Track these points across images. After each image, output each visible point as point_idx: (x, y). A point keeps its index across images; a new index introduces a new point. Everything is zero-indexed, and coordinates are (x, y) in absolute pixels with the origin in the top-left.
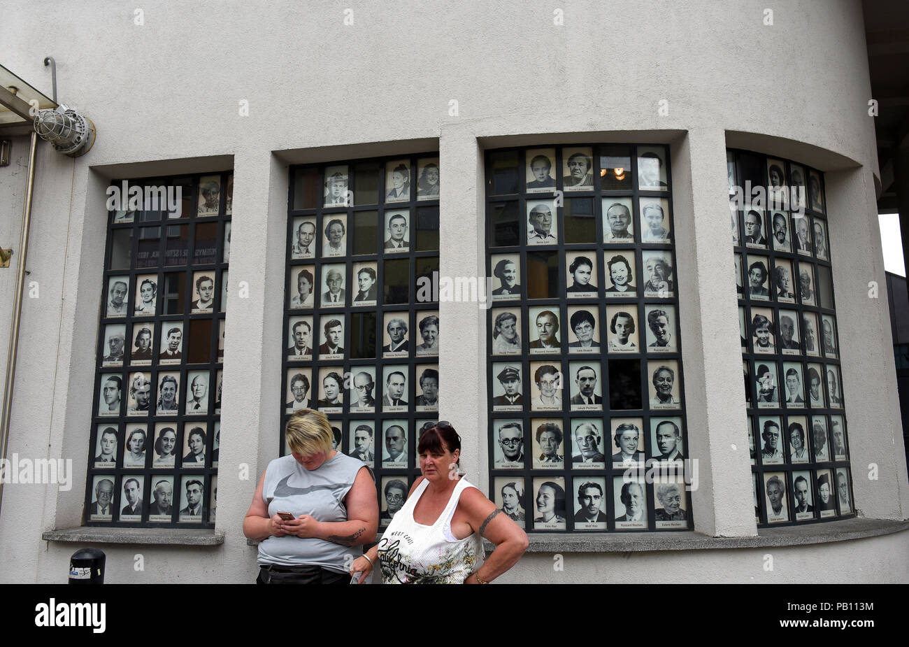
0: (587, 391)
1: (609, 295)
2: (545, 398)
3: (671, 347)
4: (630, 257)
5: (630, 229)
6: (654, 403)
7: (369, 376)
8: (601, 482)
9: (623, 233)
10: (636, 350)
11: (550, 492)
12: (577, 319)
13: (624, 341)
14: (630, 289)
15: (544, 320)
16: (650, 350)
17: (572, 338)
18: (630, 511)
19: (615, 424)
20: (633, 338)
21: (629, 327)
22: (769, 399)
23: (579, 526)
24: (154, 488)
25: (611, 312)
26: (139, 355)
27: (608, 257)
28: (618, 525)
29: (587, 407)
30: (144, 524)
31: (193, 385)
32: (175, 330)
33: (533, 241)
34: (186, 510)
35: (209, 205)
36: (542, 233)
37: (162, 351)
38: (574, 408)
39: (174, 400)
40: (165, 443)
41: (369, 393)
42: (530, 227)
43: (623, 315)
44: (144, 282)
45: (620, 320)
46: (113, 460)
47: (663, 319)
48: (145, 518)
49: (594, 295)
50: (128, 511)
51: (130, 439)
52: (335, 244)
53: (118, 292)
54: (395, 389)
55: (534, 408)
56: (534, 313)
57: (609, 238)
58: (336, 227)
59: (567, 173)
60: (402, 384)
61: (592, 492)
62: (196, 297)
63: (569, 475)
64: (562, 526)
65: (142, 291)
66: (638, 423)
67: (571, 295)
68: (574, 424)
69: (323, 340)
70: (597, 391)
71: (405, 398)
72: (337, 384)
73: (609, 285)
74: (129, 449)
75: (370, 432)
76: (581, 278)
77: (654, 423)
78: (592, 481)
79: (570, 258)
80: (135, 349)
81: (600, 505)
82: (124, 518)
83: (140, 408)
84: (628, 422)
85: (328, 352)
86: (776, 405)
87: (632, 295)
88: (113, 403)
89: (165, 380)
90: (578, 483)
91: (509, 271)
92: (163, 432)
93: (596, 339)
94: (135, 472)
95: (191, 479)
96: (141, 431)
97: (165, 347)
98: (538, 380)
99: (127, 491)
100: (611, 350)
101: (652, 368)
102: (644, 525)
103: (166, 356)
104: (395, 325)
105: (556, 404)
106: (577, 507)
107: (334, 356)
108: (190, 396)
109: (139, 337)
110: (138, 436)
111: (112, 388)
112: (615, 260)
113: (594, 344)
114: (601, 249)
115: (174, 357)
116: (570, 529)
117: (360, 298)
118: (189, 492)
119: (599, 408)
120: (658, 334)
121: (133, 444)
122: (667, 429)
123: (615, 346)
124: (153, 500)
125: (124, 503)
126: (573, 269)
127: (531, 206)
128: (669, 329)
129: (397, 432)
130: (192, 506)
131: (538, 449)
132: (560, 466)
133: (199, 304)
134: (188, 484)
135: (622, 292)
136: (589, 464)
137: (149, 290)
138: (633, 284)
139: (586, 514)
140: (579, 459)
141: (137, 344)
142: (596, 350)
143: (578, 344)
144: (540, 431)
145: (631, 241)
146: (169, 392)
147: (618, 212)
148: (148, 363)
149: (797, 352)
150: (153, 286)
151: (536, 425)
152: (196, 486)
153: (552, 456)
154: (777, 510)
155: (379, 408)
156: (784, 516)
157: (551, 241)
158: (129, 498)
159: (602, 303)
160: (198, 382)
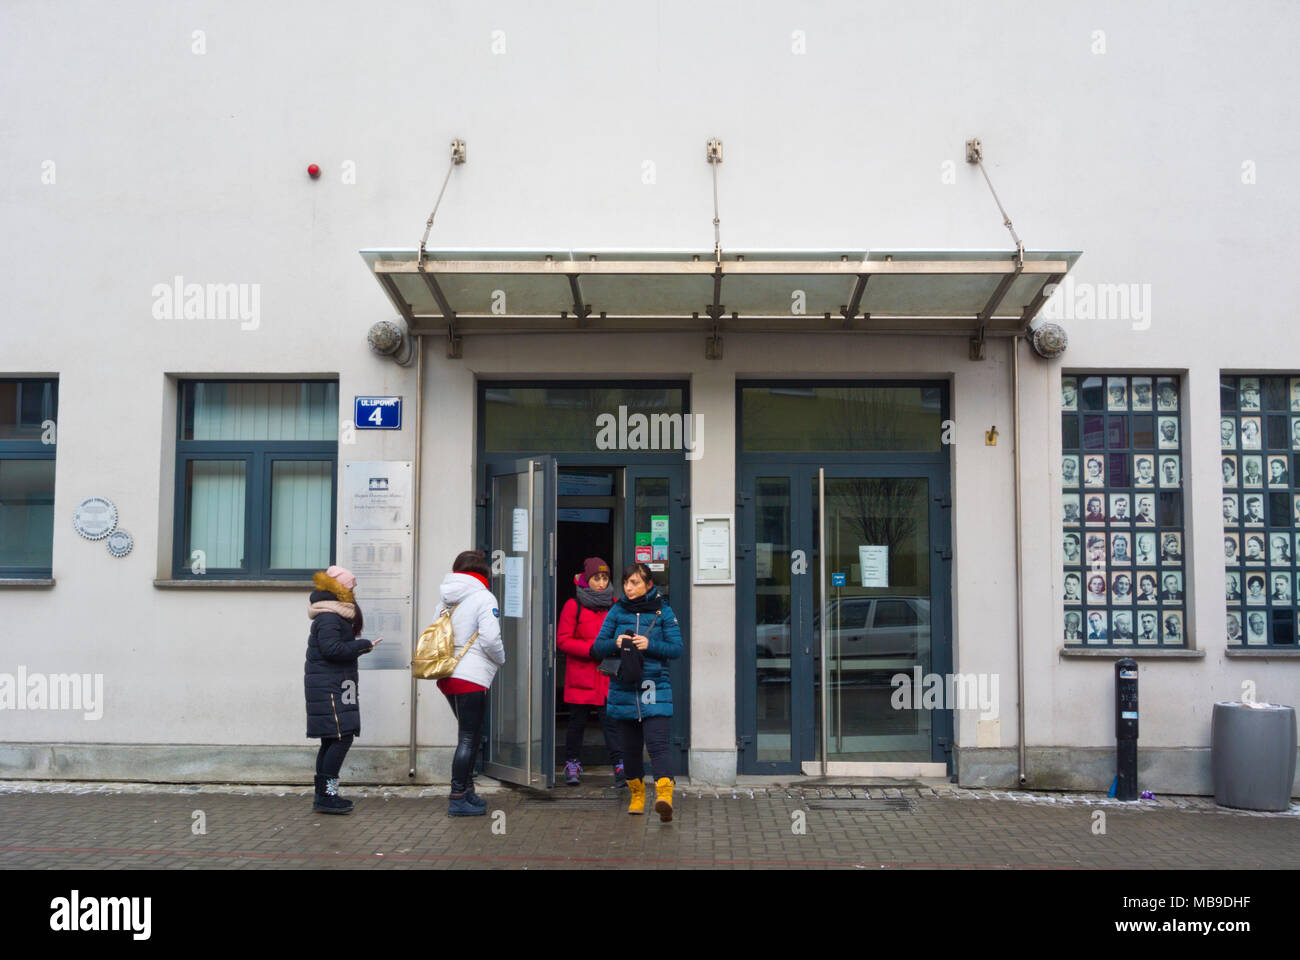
7: (1284, 539)
24: (1114, 620)
26: (1092, 518)
31: (1140, 542)
32: (1122, 500)
34: (1143, 635)
35: (1142, 401)
37: (1112, 516)
39: (1126, 553)
40: (1120, 586)
41: (1285, 552)
44: (1090, 460)
46: (1077, 598)
48: (1110, 642)
50: (1094, 636)
51: (1090, 583)
52: (1252, 440)
53: (1068, 467)
58: (1253, 426)
62: (1137, 474)
65: (1089, 467)
69: (1246, 512)
72: (1259, 545)
74: (1090, 590)
75: (1287, 579)
80: (1087, 513)
82: (1091, 641)
83: (1096, 559)
85: (1251, 521)
88: (1072, 555)
89: (1116, 538)
92: (1118, 578)
95: (1145, 612)
96: (1100, 576)
97: (1114, 512)
99: (1092, 622)
103: (1114, 519)
107: (1255, 524)
108: (1138, 551)
109: (1090, 504)
110: (1098, 581)
111: (1071, 544)
115: (1122, 520)
117: (1274, 481)
118: (1144, 622)
121: (1094, 587)
124: (1114, 628)
125: (1090, 630)
130: (1147, 632)
133: (1140, 480)
134: (1143, 617)
137: (1095, 467)
141: (1089, 509)
146: (1121, 547)
148: (1102, 524)
150: (1100, 464)
152: (1149, 618)
158: (1094, 627)
160: (1144, 540)
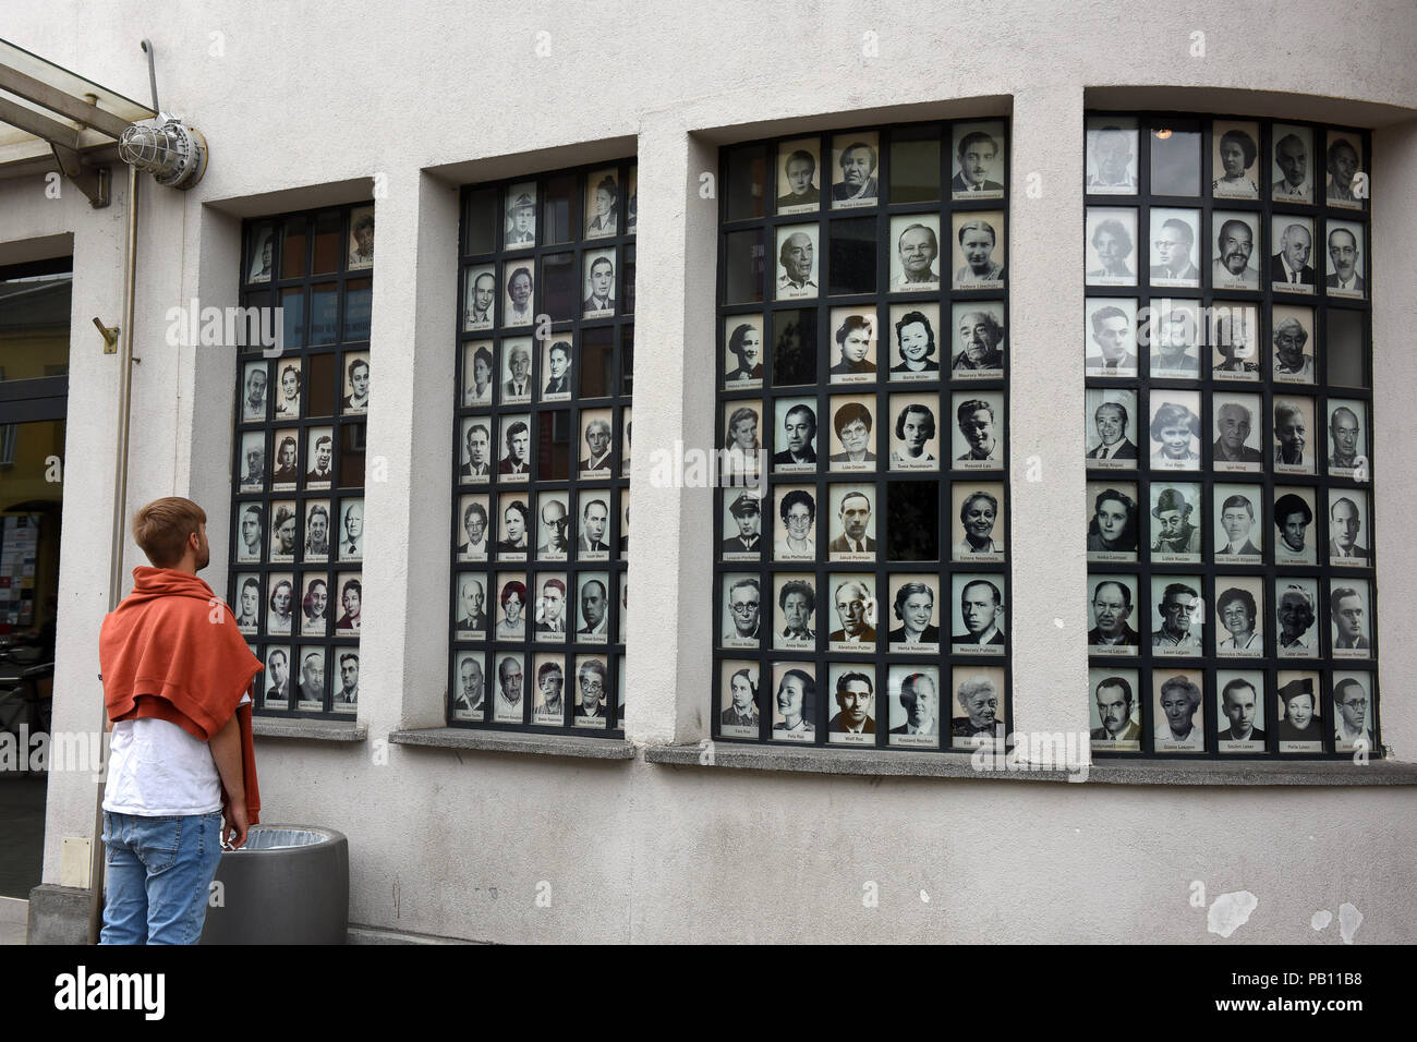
0: (855, 531)
1: (897, 377)
2: (794, 543)
3: (994, 462)
4: (932, 313)
5: (935, 268)
6: (961, 551)
7: (562, 506)
8: (870, 672)
9: (924, 274)
10: (935, 466)
11: (797, 685)
12: (845, 416)
13: (917, 452)
14: (931, 366)
15: (796, 419)
16: (958, 466)
17: (836, 447)
18: (913, 719)
19: (896, 584)
20: (932, 446)
21: (926, 430)
22: (1180, 547)
23: (836, 737)
24: (303, 664)
25: (898, 406)
26: (284, 476)
27: (897, 314)
28: (895, 739)
29: (853, 556)
30: (291, 713)
31: (347, 519)
32: (325, 440)
33: (785, 292)
34: (341, 696)
35: (364, 251)
36: (797, 278)
37: (310, 470)
38: (835, 557)
39: (325, 540)
40: (315, 601)
41: (561, 531)
42: (782, 271)
43: (917, 409)
44: (286, 370)
45: (913, 418)
46: (255, 624)
47: (983, 415)
48: (293, 705)
49: (871, 378)
50: (273, 695)
51: (273, 597)
52: (520, 307)
53: (256, 384)
54: (595, 525)
55: (778, 557)
56: (782, 408)
57: (899, 282)
58: (523, 280)
59: (839, 177)
60: (603, 519)
61: (857, 687)
62: (348, 390)
63: (824, 660)
64: (810, 737)
65: (284, 383)
66: (933, 583)
67: (837, 379)
68: (834, 582)
69: (505, 453)
70: (871, 532)
71: (606, 540)
72: (521, 518)
73: (896, 361)
74: (273, 604)
75: (562, 589)
76: (853, 351)
77: (959, 583)
78: (857, 670)
79: (839, 319)
80: (278, 467)
81: (867, 707)
82: (271, 704)
83: (285, 551)
84: (916, 581)
85: (510, 471)
86: (1194, 558)
87: (934, 376)
88: (253, 544)
89: (314, 511)
90: (836, 673)
91: (750, 343)
92: (314, 585)
93: (872, 448)
94: (280, 641)
95: (345, 652)
96: (286, 584)
97: (313, 465)
98: (784, 513)
99: (273, 667)
100: (894, 467)
101: (961, 495)
102: (935, 742)
103: (314, 476)
104: (596, 429)
105: (808, 552)
106: (835, 709)
107: (518, 476)
108: (344, 536)
109: (282, 451)
110: (284, 591)
111: (252, 523)
112: (909, 319)
113: (868, 457)
114: (885, 302)
115: (323, 478)
116: (822, 741)
117: (551, 389)
118: (344, 670)
119: (871, 557)
120: (973, 439)
121: (278, 602)
122: (981, 594)
123: (903, 459)
124: (302, 681)
125: (270, 684)
126: (842, 337)
127: (783, 236)
128: (993, 431)
129: (595, 591)
130: (348, 690)
131: (782, 620)
132: (811, 646)
133: (353, 401)
134: (343, 659)
135: (917, 372)
136: (854, 644)
137: (292, 381)
138: (935, 358)
139: (847, 720)
140: (839, 636)
141: (280, 461)
142: (871, 467)
143: (845, 457)
144: (786, 591)
145: (934, 286)
146: (318, 529)
147: (917, 238)
148: (291, 487)
149: (1254, 467)
150: (297, 375)
151: (780, 583)
152: (352, 663)
153: (800, 630)
154: (1182, 731)
155: (573, 554)
156: (1195, 741)
157: (810, 292)
158: (275, 677)
159: (885, 391)
160: (353, 514)
